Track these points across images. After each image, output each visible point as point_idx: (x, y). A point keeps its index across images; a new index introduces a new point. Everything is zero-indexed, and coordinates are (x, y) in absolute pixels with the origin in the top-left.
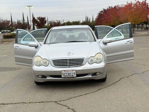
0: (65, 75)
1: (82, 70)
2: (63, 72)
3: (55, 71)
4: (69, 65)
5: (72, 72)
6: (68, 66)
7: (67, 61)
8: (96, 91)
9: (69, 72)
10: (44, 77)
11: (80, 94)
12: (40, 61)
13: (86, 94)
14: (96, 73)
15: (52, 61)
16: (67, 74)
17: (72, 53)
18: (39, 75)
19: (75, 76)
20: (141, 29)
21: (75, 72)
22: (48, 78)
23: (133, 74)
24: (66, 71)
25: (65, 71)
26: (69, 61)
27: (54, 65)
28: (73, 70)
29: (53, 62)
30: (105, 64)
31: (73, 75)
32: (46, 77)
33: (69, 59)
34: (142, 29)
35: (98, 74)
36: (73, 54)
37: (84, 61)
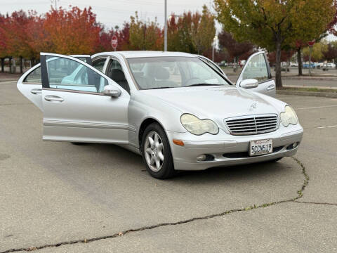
0: (256, 149)
2: (253, 144)
4: (258, 130)
5: (267, 144)
6: (256, 132)
7: (253, 122)
9: (262, 144)
10: (209, 157)
14: (293, 144)
15: (226, 123)
16: (259, 149)
18: (199, 156)
19: (271, 151)
21: (270, 142)
22: (217, 160)
24: (258, 142)
25: (255, 141)
26: (257, 121)
27: (231, 131)
28: (268, 140)
29: (227, 126)
31: (268, 149)
32: (213, 158)
33: (256, 118)
37: (277, 121)
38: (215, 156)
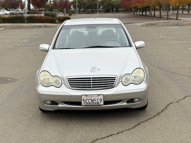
0: (87, 101)
1: (113, 95)
2: (83, 97)
3: (71, 96)
4: (93, 87)
5: (97, 98)
6: (91, 89)
7: (91, 80)
8: (133, 128)
9: (92, 98)
10: (54, 103)
11: (110, 133)
12: (48, 79)
13: (118, 133)
14: (134, 99)
15: (67, 80)
16: (90, 101)
17: (97, 69)
18: (47, 101)
19: (102, 103)
20: (187, 12)
21: (101, 97)
22: (60, 105)
23: (185, 97)
24: (89, 96)
26: (93, 80)
27: (70, 86)
28: (99, 95)
29: (68, 82)
30: (147, 86)
31: (99, 102)
32: (57, 104)
33: (93, 78)
34: (189, 11)
35: (137, 100)
36: (99, 70)
37: (115, 81)
38: (58, 102)
